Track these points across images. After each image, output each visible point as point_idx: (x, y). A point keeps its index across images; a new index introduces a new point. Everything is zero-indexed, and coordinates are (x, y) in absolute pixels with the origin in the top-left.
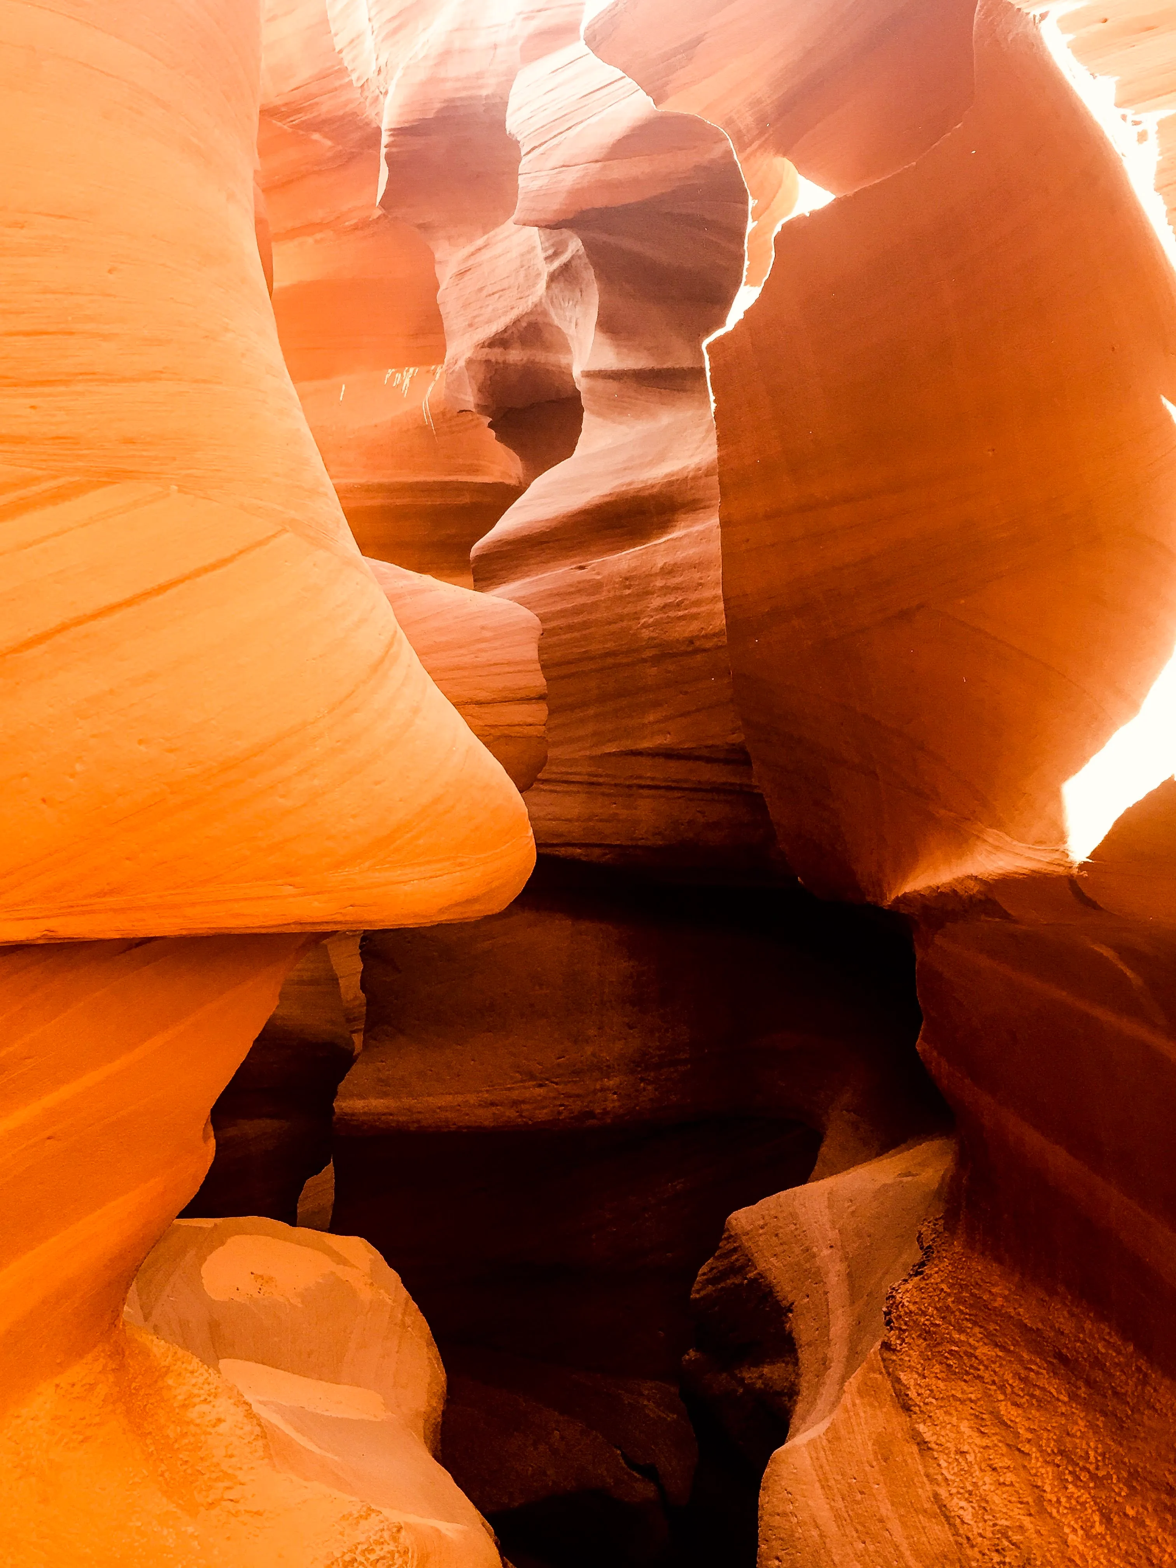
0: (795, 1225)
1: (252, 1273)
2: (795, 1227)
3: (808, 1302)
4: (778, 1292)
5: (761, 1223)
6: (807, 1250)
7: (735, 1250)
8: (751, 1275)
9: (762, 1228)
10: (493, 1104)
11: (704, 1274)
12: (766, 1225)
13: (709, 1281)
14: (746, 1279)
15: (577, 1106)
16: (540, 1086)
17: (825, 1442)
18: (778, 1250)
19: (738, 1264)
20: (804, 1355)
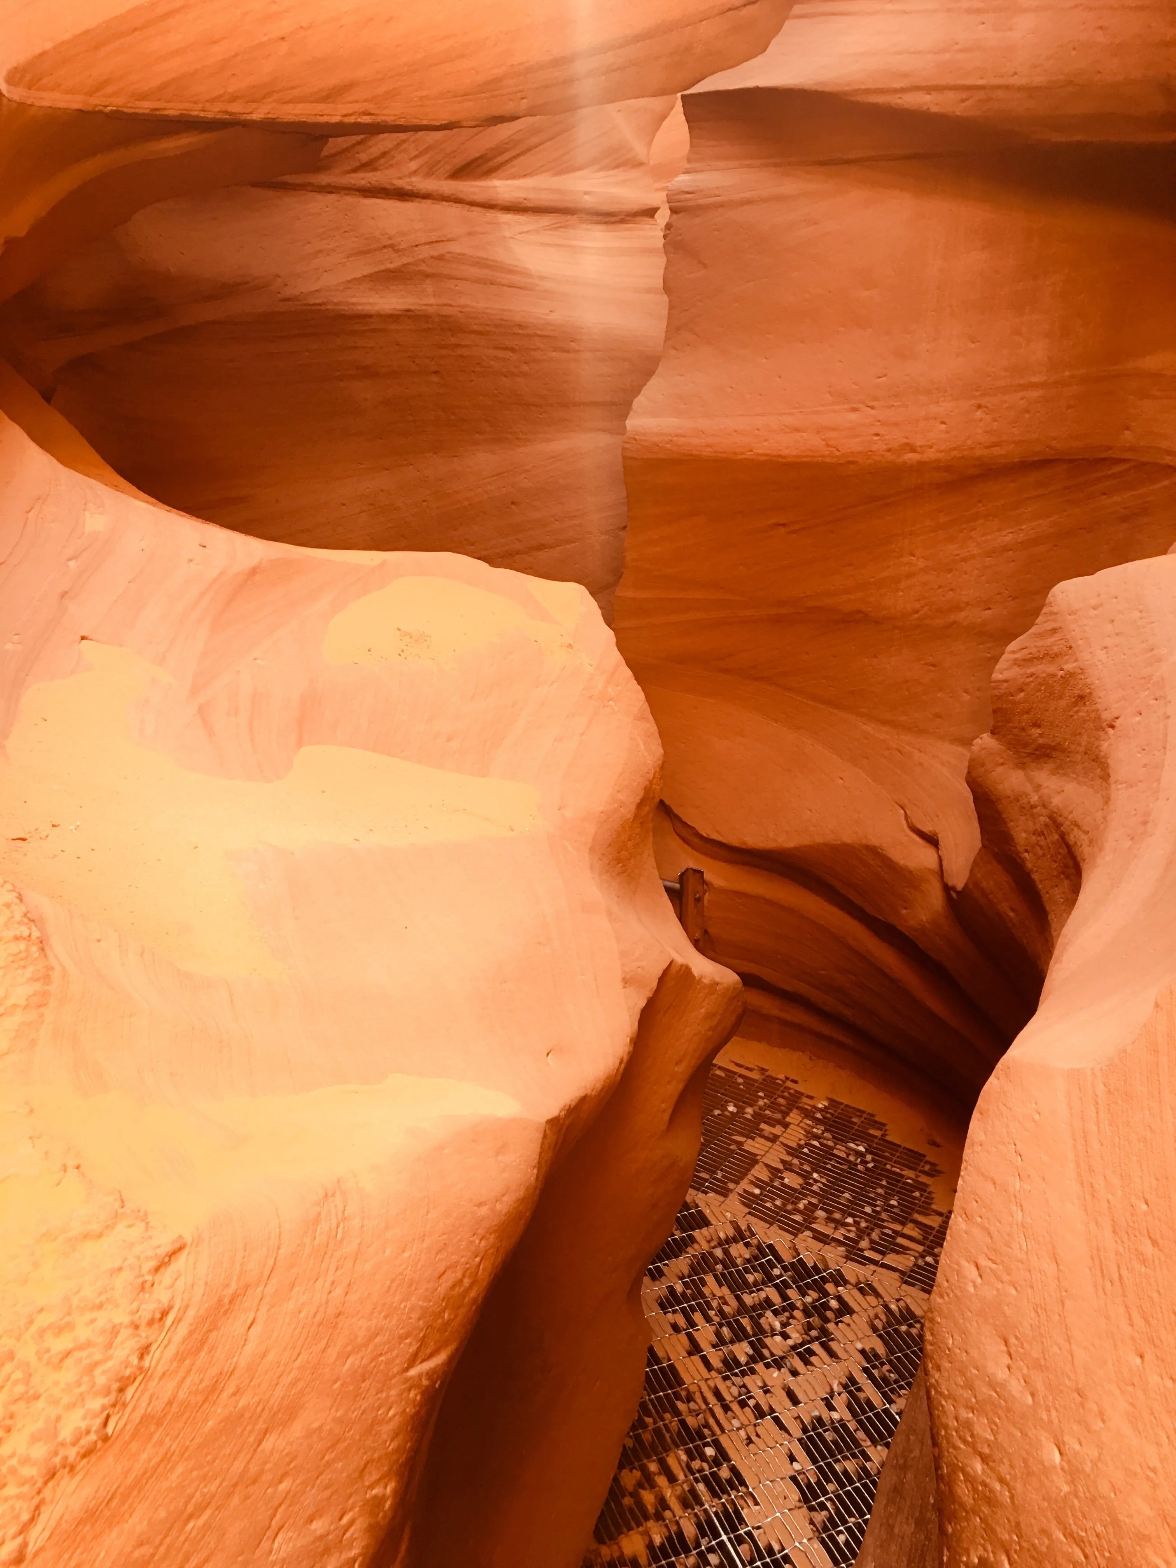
0: (1141, 611)
1: (399, 629)
2: (1139, 614)
3: (1139, 723)
4: (1100, 698)
5: (1093, 602)
6: (1152, 650)
7: (1054, 631)
8: (1069, 667)
9: (1095, 608)
10: (797, 430)
11: (1013, 652)
12: (1101, 605)
13: (1016, 663)
14: (1062, 670)
15: (896, 437)
16: (855, 410)
17: (1101, 1089)
18: (1108, 642)
19: (1056, 649)
20: (1120, 795)
